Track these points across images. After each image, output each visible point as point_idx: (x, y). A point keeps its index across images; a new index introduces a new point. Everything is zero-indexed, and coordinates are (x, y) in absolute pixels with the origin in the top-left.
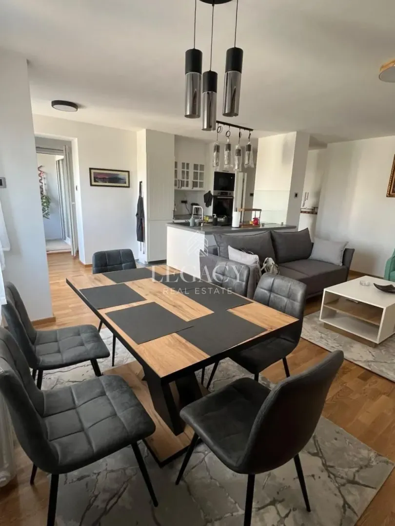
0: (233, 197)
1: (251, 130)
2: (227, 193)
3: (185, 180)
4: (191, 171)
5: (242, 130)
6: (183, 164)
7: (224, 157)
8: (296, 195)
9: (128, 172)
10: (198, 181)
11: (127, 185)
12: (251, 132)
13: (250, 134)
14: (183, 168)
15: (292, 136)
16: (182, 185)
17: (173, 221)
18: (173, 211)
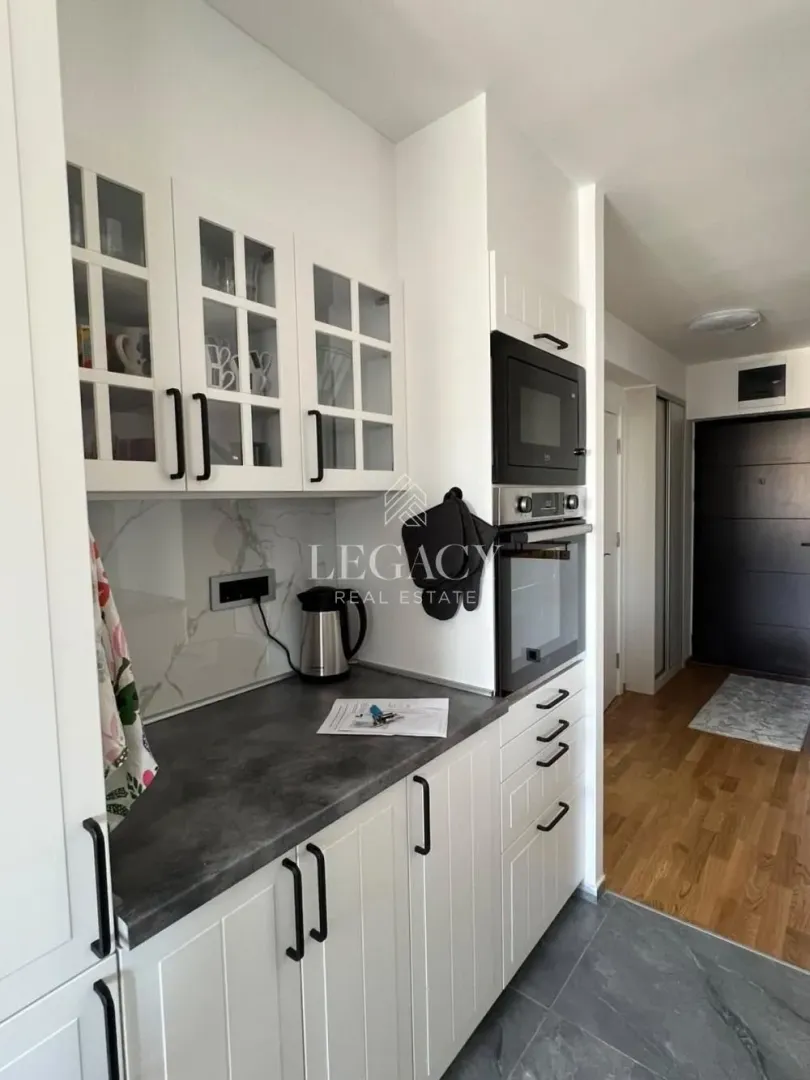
3: (247, 399)
4: (296, 320)
10: (357, 414)
17: (101, 988)
18: (91, 825)
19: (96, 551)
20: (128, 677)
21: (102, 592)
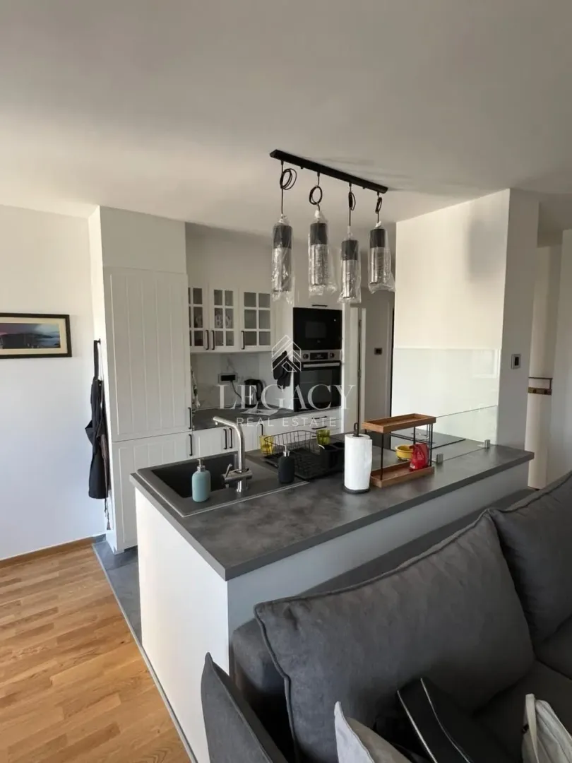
0: (340, 362)
1: (380, 189)
2: (327, 354)
3: (225, 330)
4: (239, 308)
5: (356, 189)
6: (217, 293)
7: (307, 264)
8: (517, 361)
9: (66, 317)
10: (258, 330)
11: (63, 350)
12: (381, 195)
13: (380, 200)
14: (218, 301)
15: (497, 202)
16: (218, 342)
17: (190, 435)
18: (190, 408)
19: (191, 364)
20: (196, 388)
21: (192, 372)
